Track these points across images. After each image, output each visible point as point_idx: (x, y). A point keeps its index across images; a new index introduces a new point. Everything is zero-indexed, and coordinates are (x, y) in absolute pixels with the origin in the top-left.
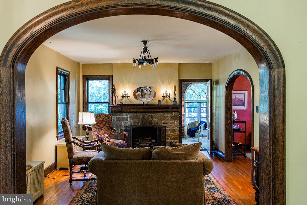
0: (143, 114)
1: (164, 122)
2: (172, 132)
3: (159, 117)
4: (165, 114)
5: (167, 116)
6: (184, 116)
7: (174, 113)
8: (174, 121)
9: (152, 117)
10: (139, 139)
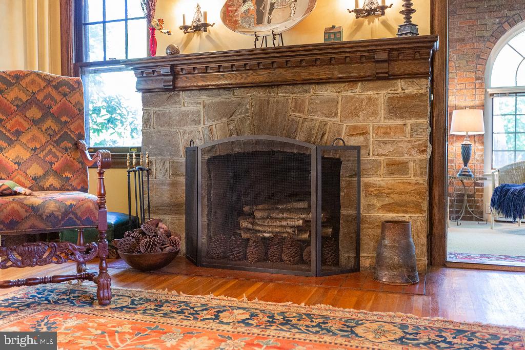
0: (260, 94)
1: (355, 128)
2: (392, 173)
3: (331, 107)
4: (359, 92)
5: (370, 99)
6: (483, 143)
7: (400, 83)
8: (399, 122)
9: (298, 107)
10: (260, 207)
